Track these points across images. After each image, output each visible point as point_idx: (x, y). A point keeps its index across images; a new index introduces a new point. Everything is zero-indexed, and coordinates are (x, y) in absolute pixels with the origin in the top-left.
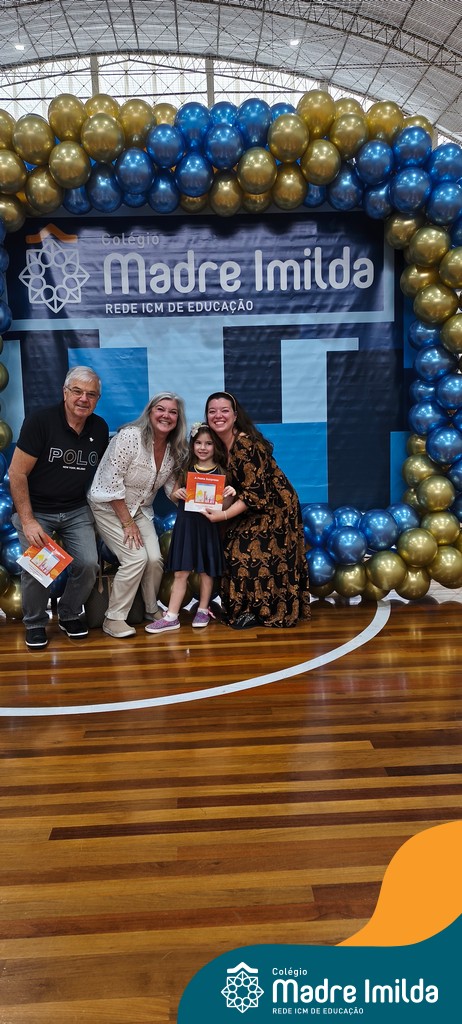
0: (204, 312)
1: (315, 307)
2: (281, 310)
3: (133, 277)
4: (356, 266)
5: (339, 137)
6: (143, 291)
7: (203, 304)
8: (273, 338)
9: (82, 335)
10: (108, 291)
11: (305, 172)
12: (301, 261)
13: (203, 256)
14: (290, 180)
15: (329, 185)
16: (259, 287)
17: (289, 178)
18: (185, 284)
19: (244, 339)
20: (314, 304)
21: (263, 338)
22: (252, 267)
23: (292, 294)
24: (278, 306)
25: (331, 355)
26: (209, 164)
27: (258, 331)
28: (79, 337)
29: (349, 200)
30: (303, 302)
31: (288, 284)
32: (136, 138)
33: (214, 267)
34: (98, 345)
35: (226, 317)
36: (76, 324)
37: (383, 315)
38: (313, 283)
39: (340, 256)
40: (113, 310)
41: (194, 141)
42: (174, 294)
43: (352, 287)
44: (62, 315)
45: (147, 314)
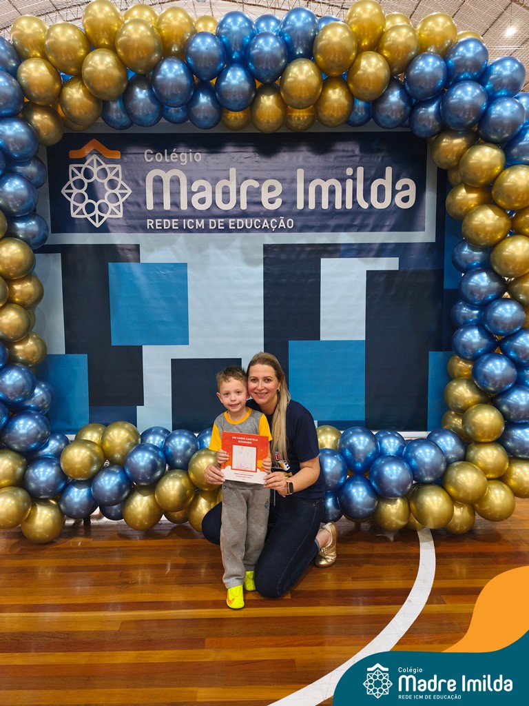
0: (244, 230)
1: (355, 226)
2: (321, 229)
3: (175, 194)
4: (399, 186)
5: (389, 49)
6: (184, 206)
7: (244, 222)
8: (313, 256)
9: (123, 249)
10: (150, 206)
11: (351, 86)
12: (343, 180)
13: (246, 174)
14: (336, 95)
15: (376, 102)
16: (300, 206)
17: (334, 93)
18: (226, 201)
19: (283, 257)
20: (355, 223)
21: (303, 256)
22: (293, 185)
23: (332, 212)
24: (318, 225)
25: (371, 275)
26: (251, 76)
27: (299, 249)
28: (120, 252)
29: (396, 117)
30: (344, 221)
31: (330, 203)
32: (175, 49)
33: (256, 184)
34: (139, 261)
35: (266, 234)
36: (119, 238)
37: (424, 235)
38: (355, 202)
39: (383, 176)
40: (154, 225)
41: (236, 53)
42: (215, 211)
43: (393, 208)
44: (105, 229)
45: (188, 231)
